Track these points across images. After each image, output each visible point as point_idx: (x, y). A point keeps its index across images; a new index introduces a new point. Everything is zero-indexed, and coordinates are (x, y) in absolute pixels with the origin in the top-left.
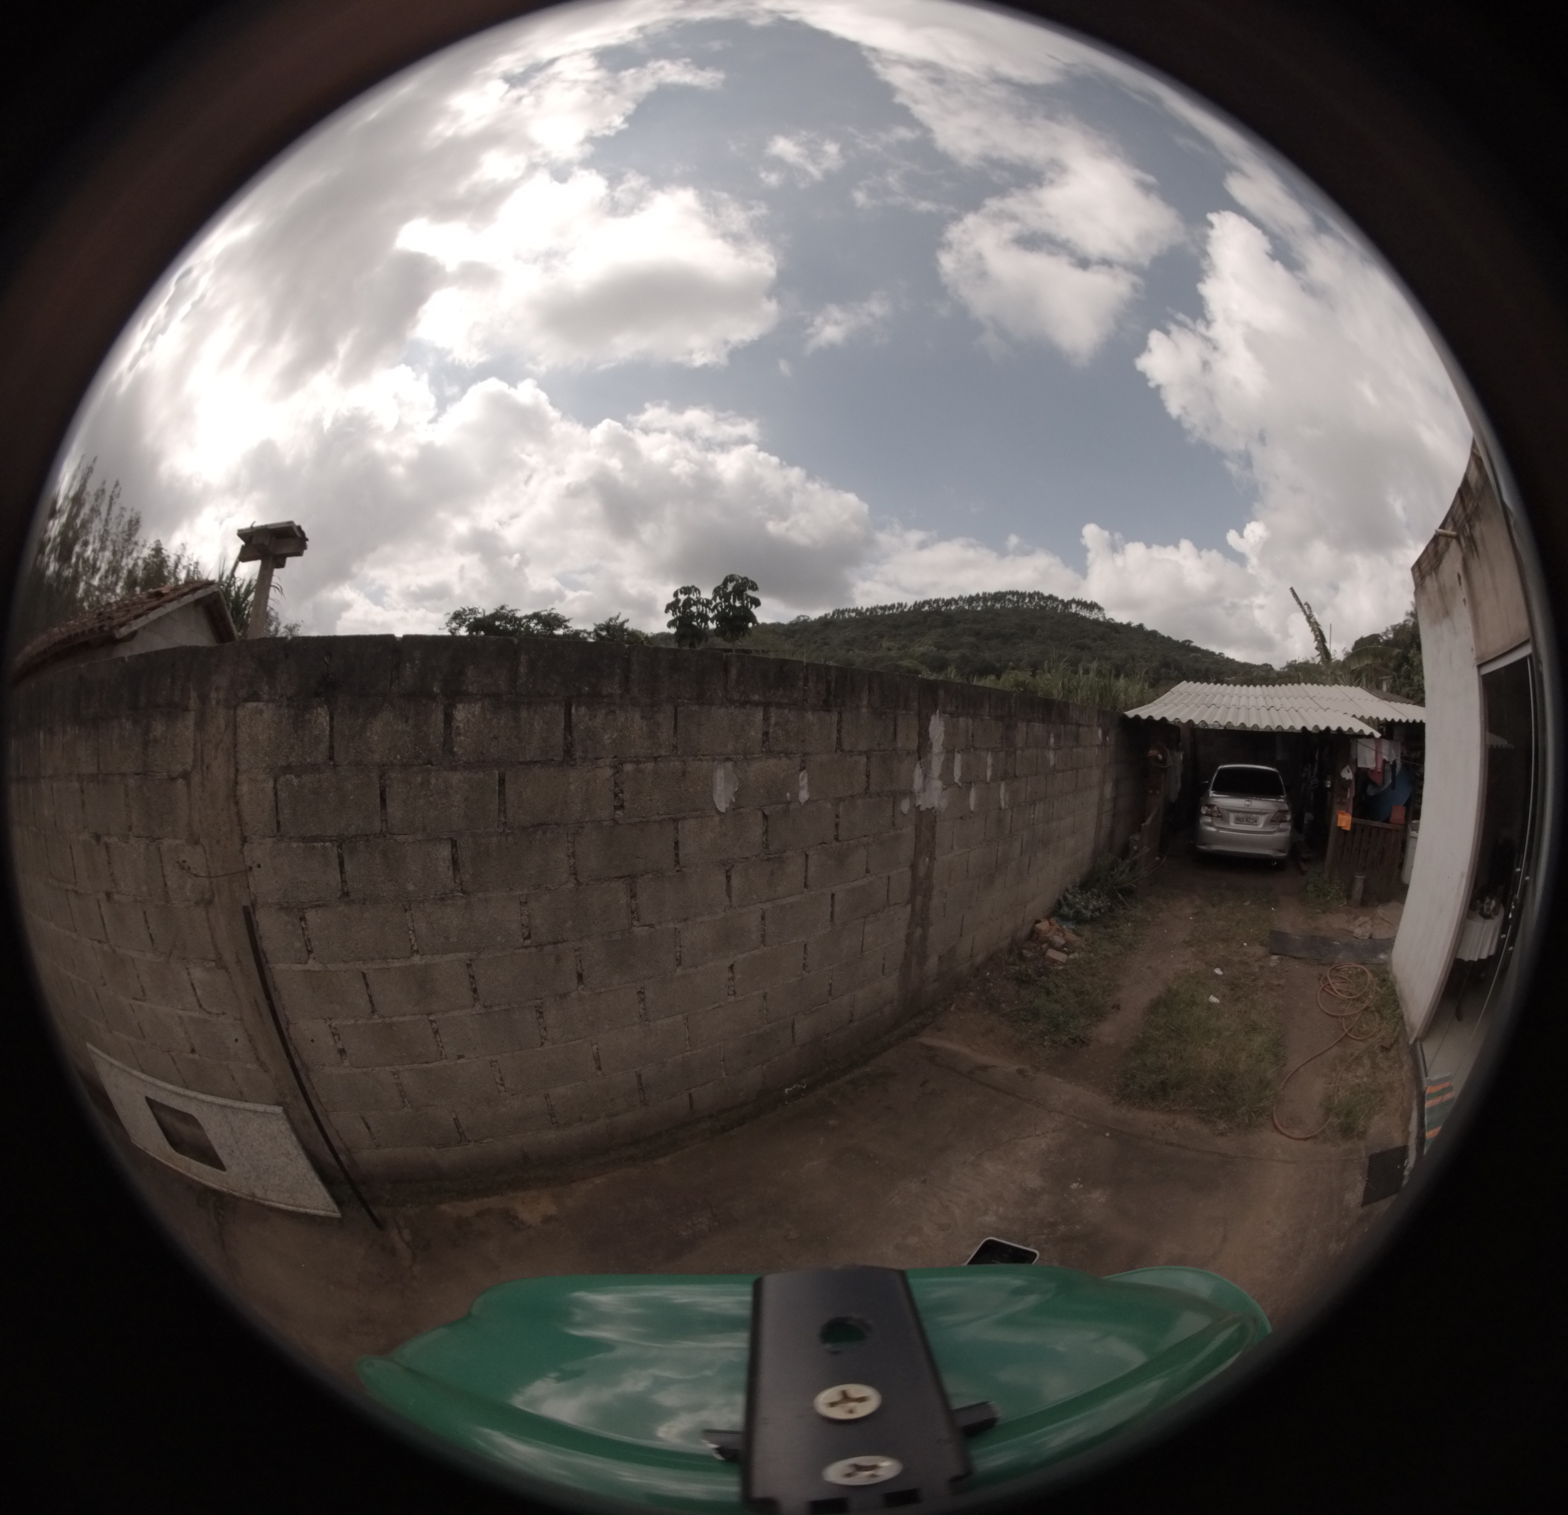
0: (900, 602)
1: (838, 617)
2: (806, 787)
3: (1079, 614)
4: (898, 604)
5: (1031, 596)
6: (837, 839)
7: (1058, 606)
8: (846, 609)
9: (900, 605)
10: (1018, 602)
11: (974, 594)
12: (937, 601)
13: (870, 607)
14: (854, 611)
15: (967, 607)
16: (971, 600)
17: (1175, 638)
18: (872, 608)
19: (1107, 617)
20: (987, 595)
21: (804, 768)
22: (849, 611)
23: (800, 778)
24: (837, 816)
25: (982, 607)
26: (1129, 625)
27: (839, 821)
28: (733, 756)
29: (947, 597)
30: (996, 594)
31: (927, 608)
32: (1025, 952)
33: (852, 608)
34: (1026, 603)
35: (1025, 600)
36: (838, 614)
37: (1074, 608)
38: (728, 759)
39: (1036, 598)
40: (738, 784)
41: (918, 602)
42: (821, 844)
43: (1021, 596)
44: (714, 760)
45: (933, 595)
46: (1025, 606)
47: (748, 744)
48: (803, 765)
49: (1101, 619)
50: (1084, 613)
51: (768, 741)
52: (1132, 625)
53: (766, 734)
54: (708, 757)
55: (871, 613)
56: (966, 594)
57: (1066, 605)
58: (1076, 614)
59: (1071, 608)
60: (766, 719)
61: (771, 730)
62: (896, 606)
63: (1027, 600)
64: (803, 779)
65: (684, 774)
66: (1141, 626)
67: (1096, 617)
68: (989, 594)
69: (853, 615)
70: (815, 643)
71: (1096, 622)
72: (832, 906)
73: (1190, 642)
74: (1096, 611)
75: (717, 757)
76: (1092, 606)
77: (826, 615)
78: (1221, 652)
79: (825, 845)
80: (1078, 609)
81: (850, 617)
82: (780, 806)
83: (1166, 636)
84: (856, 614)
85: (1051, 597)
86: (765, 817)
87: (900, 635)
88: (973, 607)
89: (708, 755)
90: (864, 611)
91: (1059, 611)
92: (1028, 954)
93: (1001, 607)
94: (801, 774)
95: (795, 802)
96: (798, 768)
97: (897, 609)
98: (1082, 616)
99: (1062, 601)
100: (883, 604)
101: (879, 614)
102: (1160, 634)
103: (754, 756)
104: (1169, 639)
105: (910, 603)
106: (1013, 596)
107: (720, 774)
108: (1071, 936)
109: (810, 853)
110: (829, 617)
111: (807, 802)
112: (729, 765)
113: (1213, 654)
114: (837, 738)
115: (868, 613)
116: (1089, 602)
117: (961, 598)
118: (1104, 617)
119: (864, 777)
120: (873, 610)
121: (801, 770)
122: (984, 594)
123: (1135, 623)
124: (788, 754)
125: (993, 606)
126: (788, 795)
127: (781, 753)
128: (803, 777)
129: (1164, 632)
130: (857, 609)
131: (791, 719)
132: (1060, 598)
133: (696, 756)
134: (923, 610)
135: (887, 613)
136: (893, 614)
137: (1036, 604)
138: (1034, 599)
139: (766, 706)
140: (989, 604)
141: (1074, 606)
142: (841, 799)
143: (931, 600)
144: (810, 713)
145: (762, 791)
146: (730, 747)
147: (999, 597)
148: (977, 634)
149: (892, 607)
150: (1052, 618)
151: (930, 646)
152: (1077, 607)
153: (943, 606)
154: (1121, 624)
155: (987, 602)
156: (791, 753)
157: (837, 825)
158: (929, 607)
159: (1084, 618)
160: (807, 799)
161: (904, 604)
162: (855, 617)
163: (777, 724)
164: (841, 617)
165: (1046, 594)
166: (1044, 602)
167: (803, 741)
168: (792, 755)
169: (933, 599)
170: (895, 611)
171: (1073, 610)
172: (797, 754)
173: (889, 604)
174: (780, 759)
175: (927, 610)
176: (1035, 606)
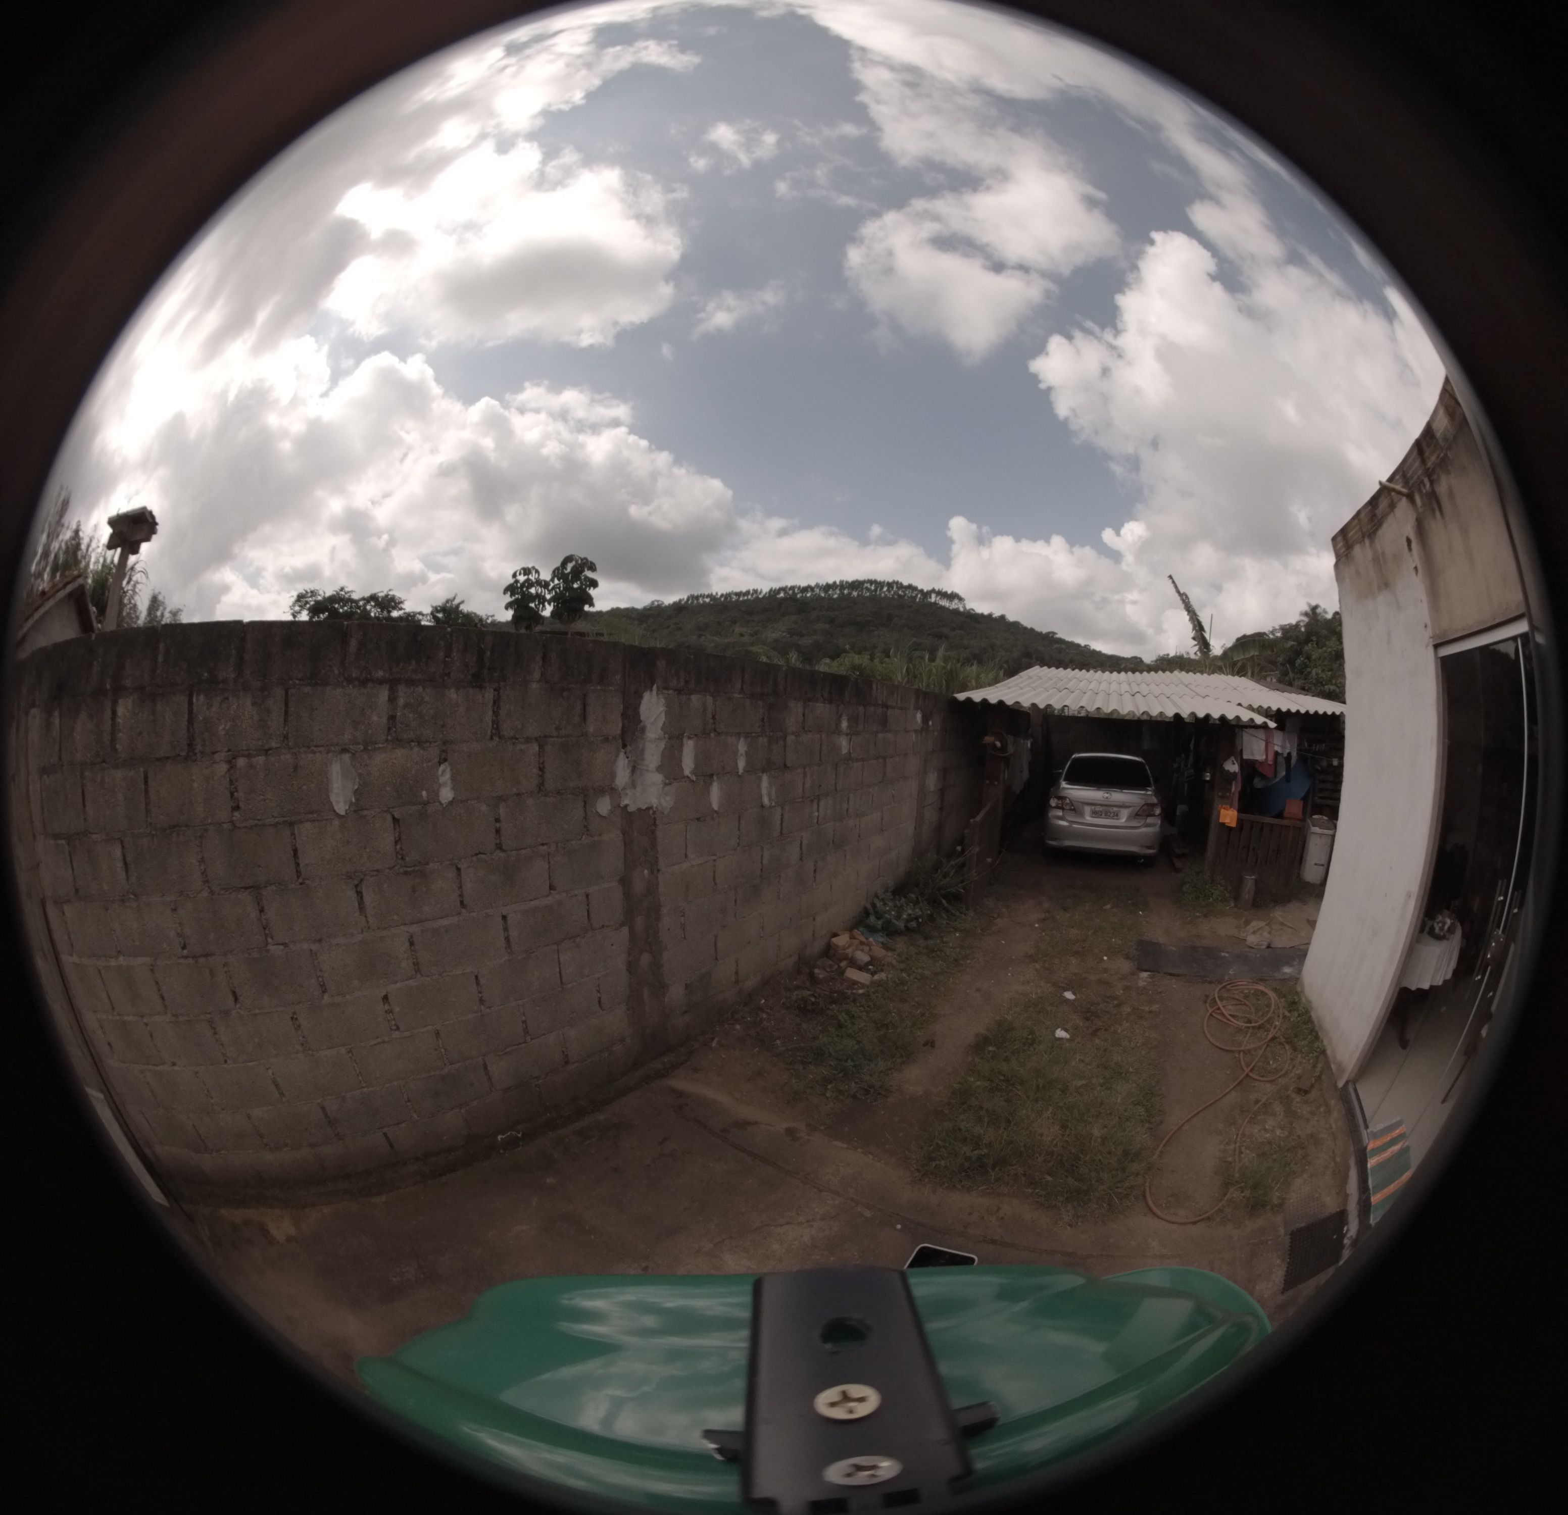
0: (756, 589)
1: (692, 602)
2: (449, 783)
3: (938, 604)
5: (890, 585)
6: (499, 847)
7: (917, 595)
8: (701, 596)
9: (755, 591)
10: (876, 590)
11: (831, 582)
12: (793, 588)
13: (725, 593)
14: (708, 596)
15: (823, 595)
16: (828, 587)
17: (1038, 629)
18: (727, 594)
19: (968, 607)
20: (844, 583)
21: (445, 760)
22: (703, 596)
23: (440, 772)
24: (497, 820)
25: (839, 594)
26: (990, 615)
27: (500, 827)
28: (351, 747)
29: (803, 584)
30: (853, 583)
31: (782, 595)
32: (816, 971)
33: (706, 593)
34: (884, 592)
35: (882, 589)
36: (692, 599)
37: (933, 598)
38: (344, 751)
39: (895, 587)
40: (357, 780)
41: (774, 589)
42: (477, 854)
43: (879, 584)
44: (328, 752)
45: (789, 583)
46: (883, 595)
47: (370, 732)
48: (443, 757)
49: (961, 609)
50: (944, 603)
51: (395, 727)
52: (994, 616)
53: (392, 718)
54: (321, 749)
55: (726, 598)
56: (823, 582)
57: (926, 594)
58: (935, 604)
59: (931, 598)
60: (392, 700)
61: (398, 714)
62: (751, 592)
63: (885, 589)
64: (445, 774)
65: (296, 768)
66: (1002, 617)
67: (956, 607)
68: (847, 582)
69: (708, 600)
70: (668, 627)
71: (956, 612)
72: (506, 929)
73: (1054, 633)
74: (956, 601)
75: (333, 748)
76: (953, 596)
77: (680, 600)
78: (1087, 643)
79: (483, 856)
81: (704, 602)
82: (414, 808)
83: (1029, 627)
84: (711, 600)
85: (910, 587)
86: (395, 821)
87: (753, 621)
88: (829, 595)
89: (322, 746)
90: (719, 596)
91: (917, 600)
92: (820, 973)
93: (859, 595)
94: (442, 767)
95: (434, 802)
96: (437, 760)
97: (752, 595)
98: (941, 606)
99: (922, 591)
100: (737, 590)
101: (734, 600)
102: (1022, 625)
103: (377, 746)
104: (1032, 630)
105: (766, 590)
106: (871, 585)
107: (336, 770)
108: (879, 952)
109: (463, 866)
110: (683, 602)
111: (451, 803)
112: (346, 757)
113: (1078, 645)
114: (493, 722)
115: (722, 599)
116: (949, 592)
117: (817, 585)
118: (964, 607)
119: (535, 771)
120: (728, 595)
121: (440, 763)
122: (841, 582)
123: (997, 614)
124: (420, 742)
125: (850, 594)
126: (424, 793)
127: (412, 741)
128: (444, 771)
129: (1027, 623)
130: (712, 594)
131: (427, 699)
132: (920, 588)
133: (308, 747)
134: (778, 597)
135: (741, 599)
136: (747, 600)
137: (894, 593)
138: (893, 588)
139: (393, 683)
140: (846, 592)
141: (933, 596)
142: (500, 799)
143: (786, 587)
144: (453, 690)
145: (388, 789)
146: (347, 736)
147: (856, 585)
148: (832, 621)
149: (748, 593)
150: (910, 607)
151: (784, 632)
152: (936, 597)
153: (798, 593)
154: (982, 614)
155: (844, 589)
156: (427, 742)
157: (498, 831)
158: (784, 594)
159: (943, 608)
160: (450, 799)
161: (759, 590)
162: (709, 602)
163: (406, 705)
164: (695, 602)
165: (905, 583)
166: (902, 591)
167: (443, 726)
168: (428, 744)
169: (789, 586)
170: (750, 597)
171: (933, 600)
172: (435, 742)
173: (744, 590)
174: (412, 749)
175: (782, 597)
176: (893, 595)
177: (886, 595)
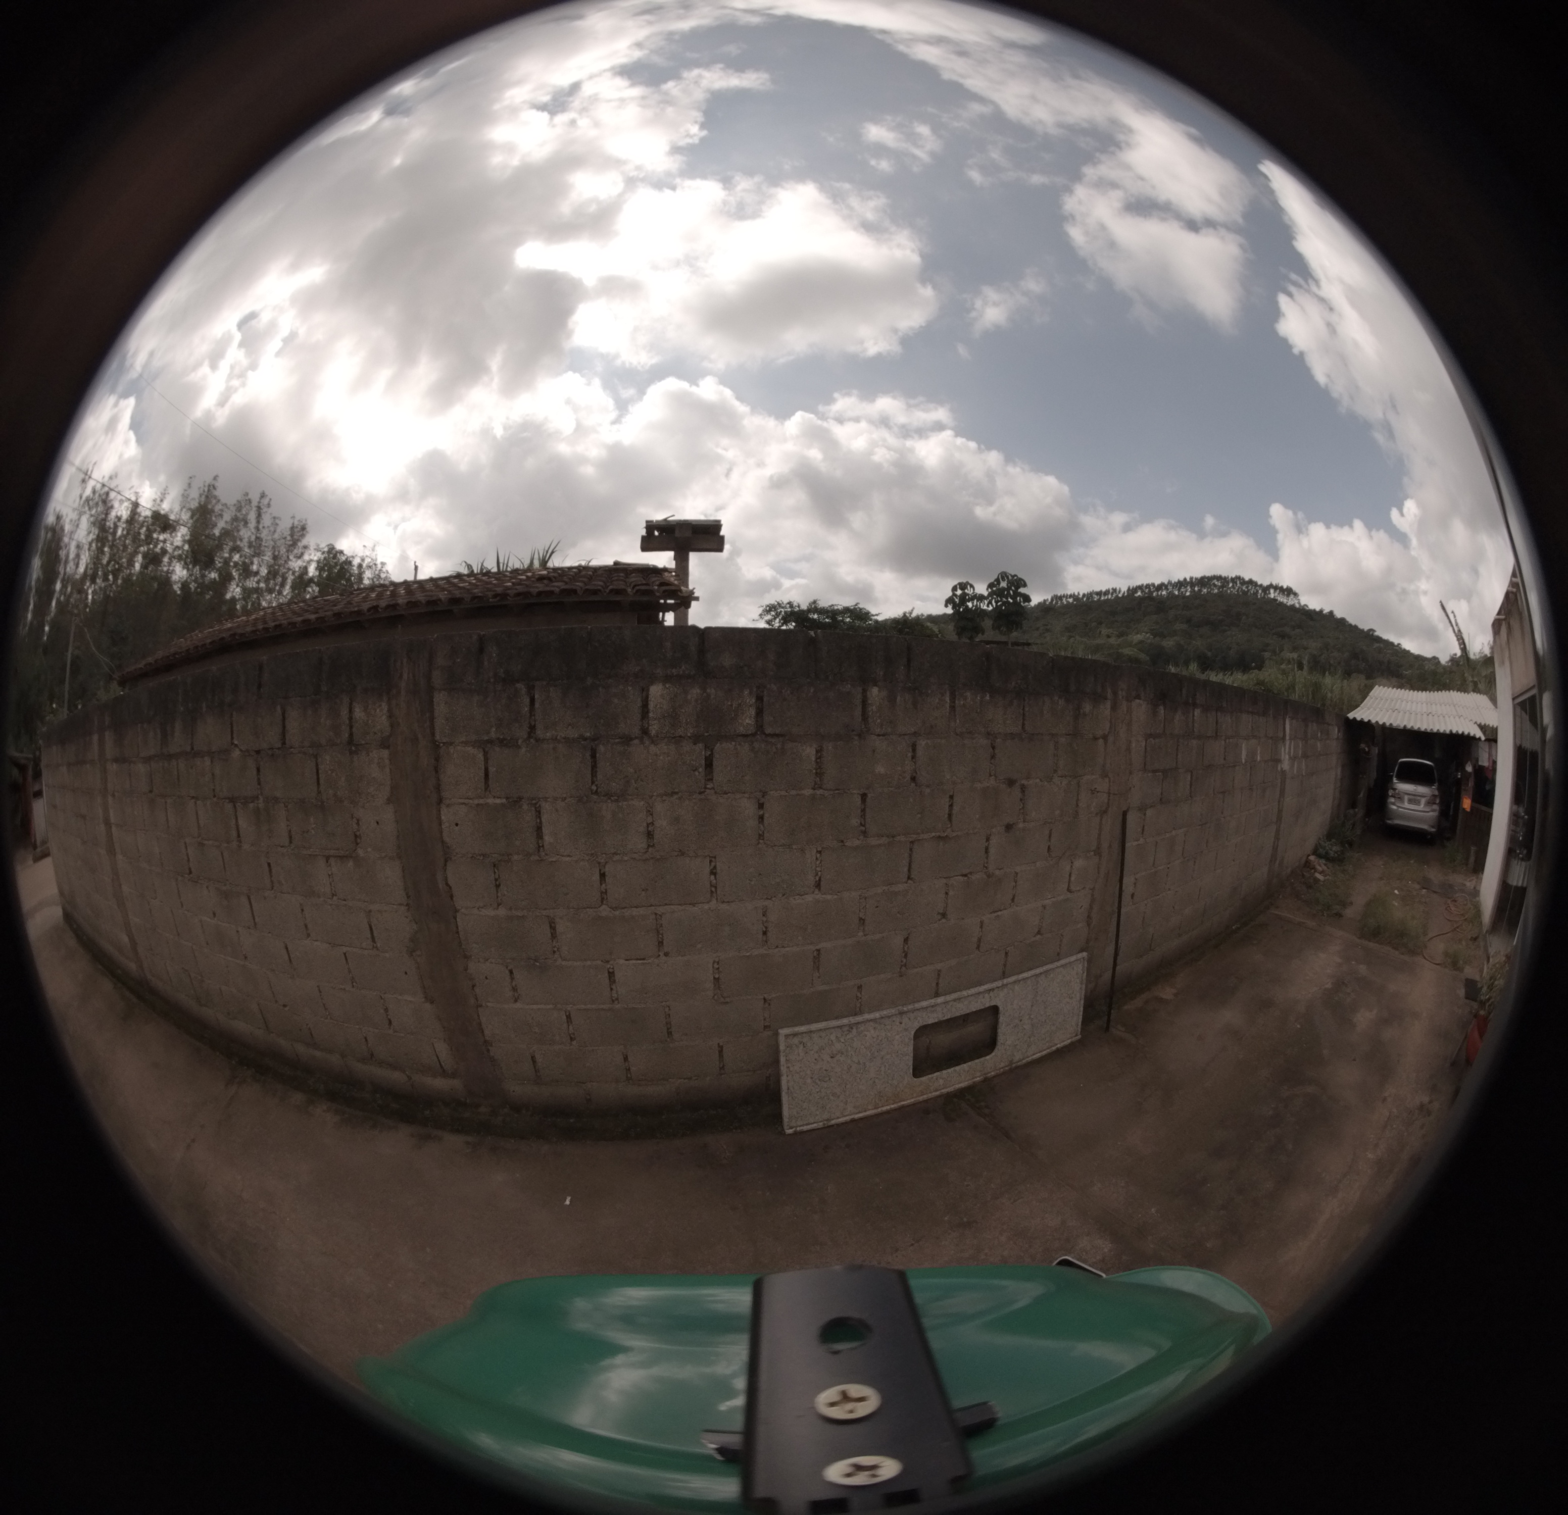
0: (1114, 588)
1: (1057, 603)
3: (1277, 600)
4: (1113, 589)
5: (1234, 580)
7: (1258, 591)
8: (1064, 596)
9: (1114, 590)
10: (1222, 587)
11: (1182, 579)
12: (1148, 586)
13: (1086, 593)
14: (1071, 596)
15: (1176, 593)
16: (1181, 584)
17: (1361, 626)
18: (1088, 594)
19: (1303, 603)
20: (1194, 580)
22: (1066, 596)
25: (1191, 592)
26: (1321, 611)
29: (1157, 582)
30: (1203, 578)
31: (1139, 593)
33: (1069, 594)
34: (1230, 588)
35: (1229, 585)
36: (1056, 600)
37: (1272, 594)
39: (1238, 582)
41: (1131, 588)
43: (1224, 580)
46: (1229, 591)
49: (1297, 606)
50: (1282, 599)
52: (1324, 612)
55: (1088, 599)
56: (1175, 580)
57: (1266, 589)
58: (1275, 600)
59: (1270, 593)
62: (1111, 591)
63: (1231, 585)
66: (1331, 613)
67: (1292, 602)
68: (1196, 579)
69: (1071, 600)
70: (1037, 629)
71: (1292, 607)
73: (1374, 631)
74: (1292, 596)
76: (1289, 592)
77: (1045, 601)
78: (1399, 642)
80: (1276, 594)
81: (1068, 602)
83: (1353, 624)
84: (1074, 600)
85: (1251, 582)
87: (1117, 621)
88: (1182, 592)
90: (1081, 596)
91: (1259, 597)
93: (1208, 592)
97: (1112, 594)
98: (1280, 602)
99: (1261, 586)
100: (1097, 589)
101: (1095, 599)
102: (1348, 622)
104: (1356, 627)
105: (1124, 589)
106: (1218, 581)
110: (1047, 603)
113: (1392, 644)
115: (1085, 599)
116: (1285, 587)
117: (1170, 582)
118: (1299, 603)
120: (1090, 595)
122: (1191, 578)
123: (1326, 610)
125: (1200, 591)
129: (1352, 620)
130: (1074, 594)
132: (1259, 583)
134: (1136, 595)
135: (1102, 598)
136: (1108, 600)
137: (1239, 589)
138: (1237, 584)
140: (1196, 589)
141: (1272, 591)
143: (1143, 585)
147: (1204, 581)
148: (1189, 621)
149: (1107, 592)
150: (1254, 604)
151: (1147, 633)
152: (1275, 592)
153: (1154, 591)
154: (1314, 610)
155: (1195, 586)
158: (1142, 592)
159: (1281, 604)
161: (1118, 589)
162: (1073, 603)
164: (1059, 602)
165: (1247, 579)
166: (1246, 587)
169: (1145, 584)
170: (1110, 596)
171: (1272, 596)
173: (1104, 590)
175: (1139, 596)
176: (1238, 591)
177: (1231, 592)
